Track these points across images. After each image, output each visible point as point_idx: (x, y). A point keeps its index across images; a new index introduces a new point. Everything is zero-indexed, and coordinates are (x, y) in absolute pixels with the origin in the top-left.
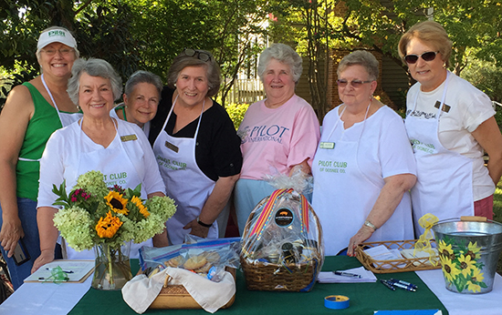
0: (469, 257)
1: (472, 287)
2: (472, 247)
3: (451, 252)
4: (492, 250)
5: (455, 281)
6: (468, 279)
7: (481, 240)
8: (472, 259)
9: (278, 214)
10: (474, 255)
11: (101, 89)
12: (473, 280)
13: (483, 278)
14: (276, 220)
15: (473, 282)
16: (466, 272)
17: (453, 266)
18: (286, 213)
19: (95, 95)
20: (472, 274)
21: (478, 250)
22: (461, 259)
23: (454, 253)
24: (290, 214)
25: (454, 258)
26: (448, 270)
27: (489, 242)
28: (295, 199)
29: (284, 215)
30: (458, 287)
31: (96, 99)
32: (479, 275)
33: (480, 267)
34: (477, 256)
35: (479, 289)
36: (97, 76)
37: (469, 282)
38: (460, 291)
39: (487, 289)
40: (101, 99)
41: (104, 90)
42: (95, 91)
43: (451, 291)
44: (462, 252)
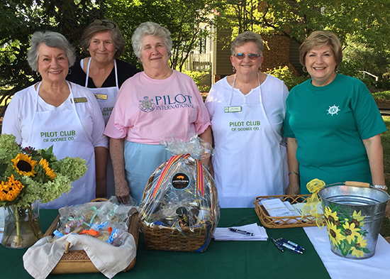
0: (353, 225)
1: (355, 252)
2: (356, 216)
3: (336, 218)
4: (375, 218)
5: (340, 246)
6: (352, 245)
7: (365, 210)
8: (356, 227)
9: (175, 178)
10: (359, 223)
11: (58, 58)
12: (357, 246)
13: (366, 244)
14: (173, 184)
15: (357, 248)
16: (350, 238)
17: (338, 232)
18: (183, 177)
19: (53, 63)
20: (356, 241)
21: (362, 218)
22: (346, 226)
23: (340, 220)
24: (186, 178)
25: (339, 225)
26: (334, 235)
27: (373, 210)
28: (191, 164)
29: (181, 179)
30: (342, 252)
31: (54, 67)
32: (363, 242)
33: (364, 235)
34: (361, 224)
35: (362, 254)
36: (54, 47)
37: (353, 248)
38: (344, 255)
39: (370, 253)
40: (59, 66)
41: (60, 59)
42: (53, 59)
43: (336, 254)
44: (347, 220)
